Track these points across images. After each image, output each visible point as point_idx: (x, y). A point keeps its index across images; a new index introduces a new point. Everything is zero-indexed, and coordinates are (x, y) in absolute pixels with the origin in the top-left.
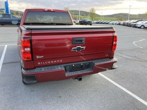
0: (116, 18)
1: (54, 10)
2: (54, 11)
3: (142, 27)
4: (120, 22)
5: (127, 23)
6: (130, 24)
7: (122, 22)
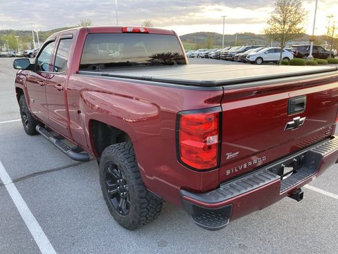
0: (190, 42)
1: (146, 29)
2: (146, 33)
3: (259, 61)
4: (206, 52)
5: (226, 54)
6: (231, 55)
7: (212, 53)
